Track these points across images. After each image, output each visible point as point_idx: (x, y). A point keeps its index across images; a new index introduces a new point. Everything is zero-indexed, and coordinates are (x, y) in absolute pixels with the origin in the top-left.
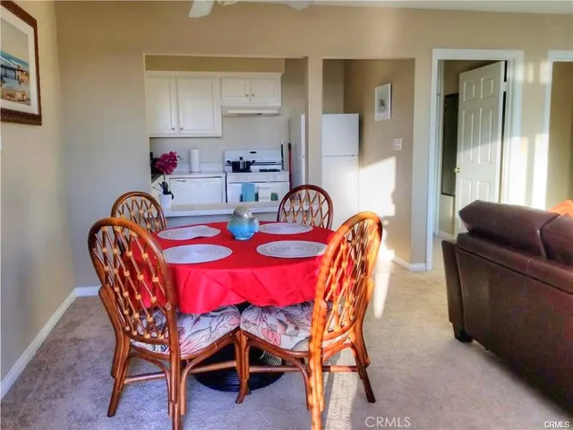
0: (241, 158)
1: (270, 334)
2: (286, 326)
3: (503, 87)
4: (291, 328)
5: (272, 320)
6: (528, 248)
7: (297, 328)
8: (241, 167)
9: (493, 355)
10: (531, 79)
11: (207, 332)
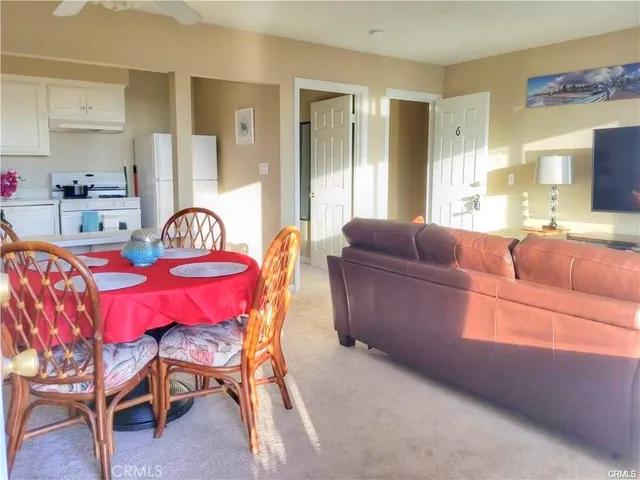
0: (75, 182)
1: (201, 355)
2: (217, 344)
3: (352, 118)
4: (222, 345)
5: (199, 341)
6: (405, 254)
7: (228, 344)
8: (77, 192)
9: (384, 354)
10: (374, 112)
11: (132, 362)
